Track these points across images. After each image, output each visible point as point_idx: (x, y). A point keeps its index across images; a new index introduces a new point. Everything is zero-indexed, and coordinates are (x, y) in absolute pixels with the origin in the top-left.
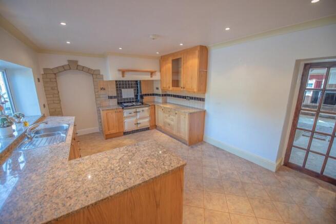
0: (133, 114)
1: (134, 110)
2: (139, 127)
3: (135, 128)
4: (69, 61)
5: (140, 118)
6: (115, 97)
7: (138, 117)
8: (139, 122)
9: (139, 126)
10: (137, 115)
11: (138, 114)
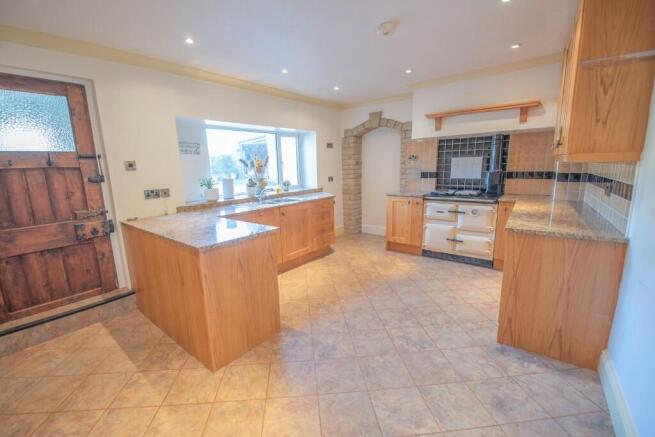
0: (447, 215)
1: (451, 206)
2: (458, 249)
3: (447, 248)
4: (370, 114)
5: (465, 230)
6: (431, 175)
7: (460, 224)
8: (459, 237)
9: (459, 247)
10: (456, 220)
11: (460, 216)
